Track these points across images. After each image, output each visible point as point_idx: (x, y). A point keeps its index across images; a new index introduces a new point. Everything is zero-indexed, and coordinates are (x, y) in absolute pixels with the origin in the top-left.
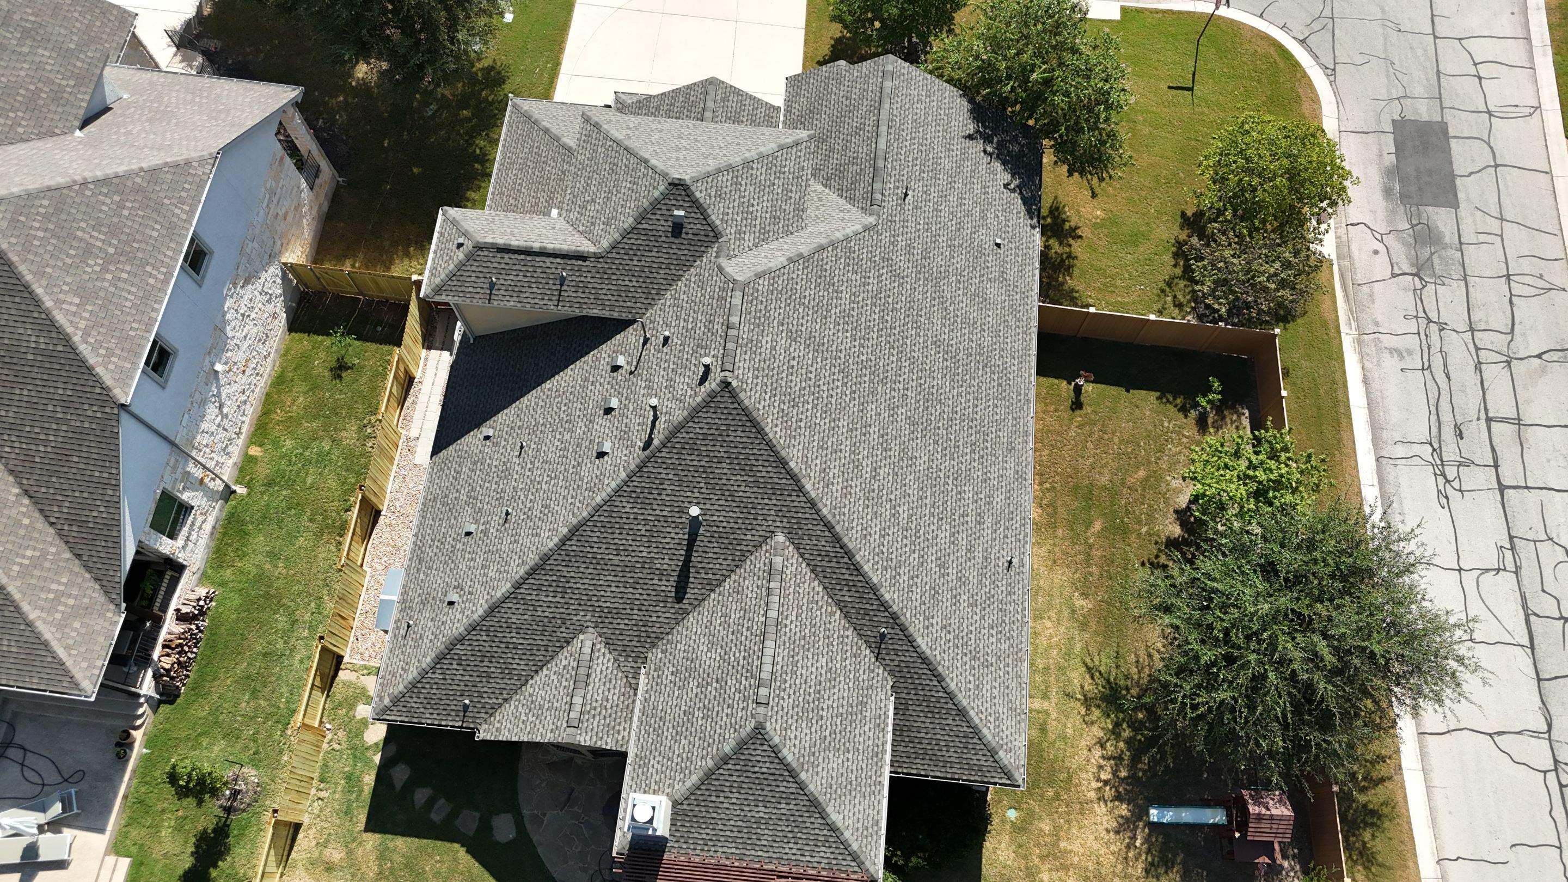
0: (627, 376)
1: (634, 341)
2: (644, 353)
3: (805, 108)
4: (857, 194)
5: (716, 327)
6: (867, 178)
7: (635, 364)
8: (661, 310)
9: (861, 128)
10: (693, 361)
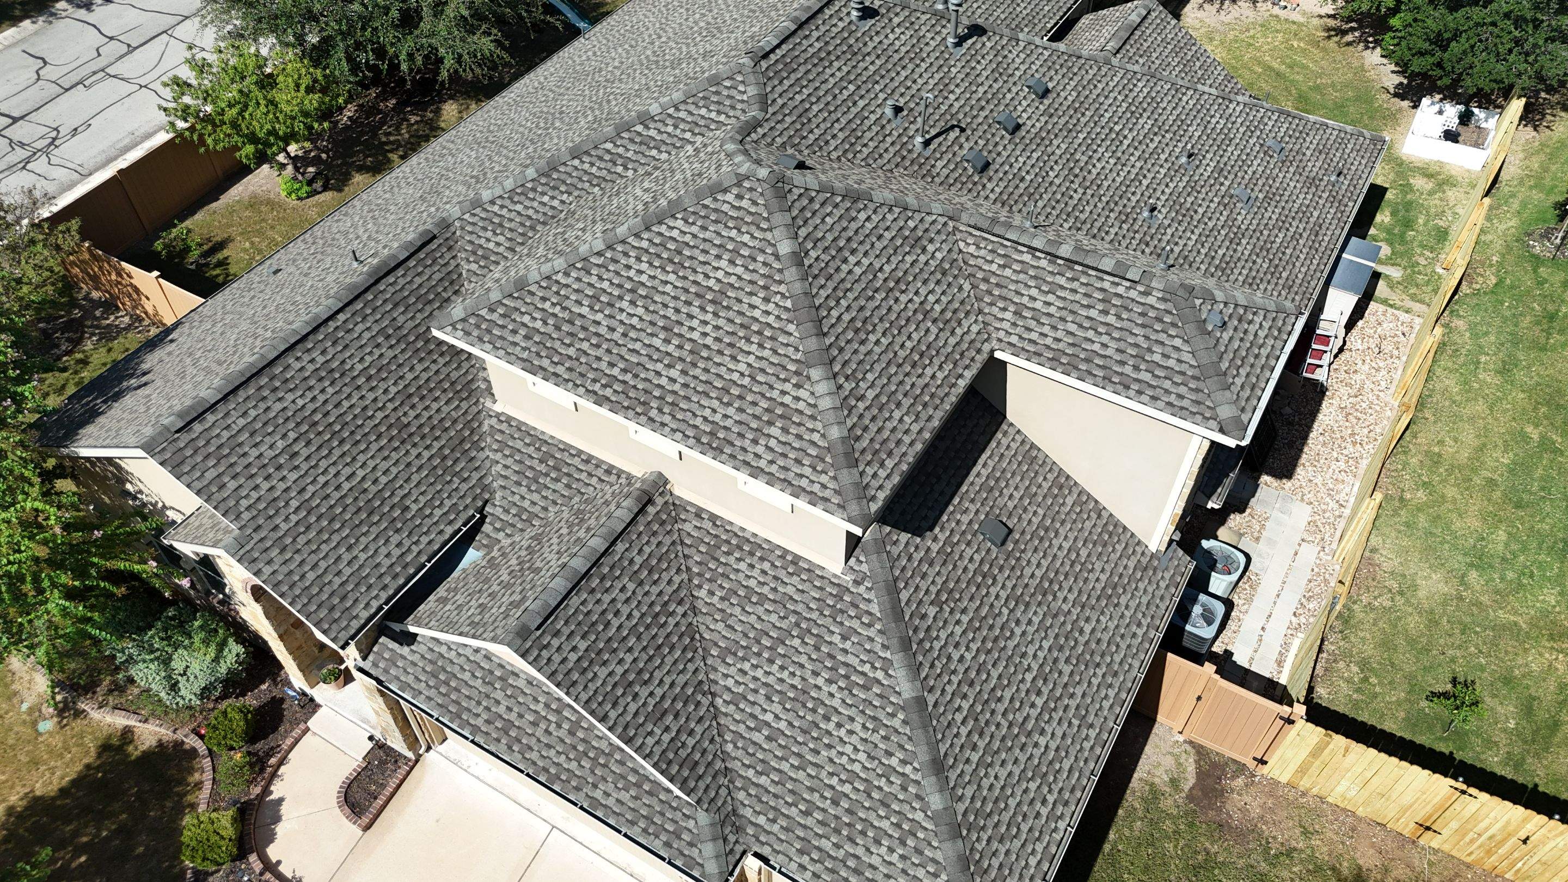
0: (969, 132)
1: (940, 164)
2: (933, 132)
3: (375, 530)
4: (437, 276)
5: (818, 45)
6: (401, 282)
7: (952, 135)
8: (881, 156)
9: (327, 373)
10: (871, 45)
